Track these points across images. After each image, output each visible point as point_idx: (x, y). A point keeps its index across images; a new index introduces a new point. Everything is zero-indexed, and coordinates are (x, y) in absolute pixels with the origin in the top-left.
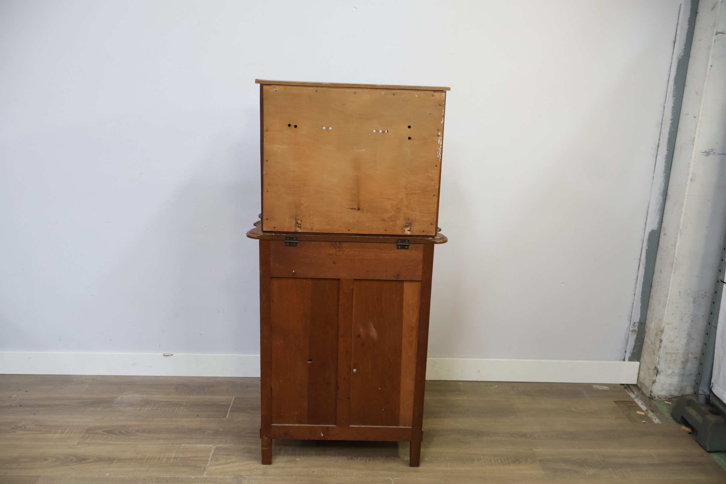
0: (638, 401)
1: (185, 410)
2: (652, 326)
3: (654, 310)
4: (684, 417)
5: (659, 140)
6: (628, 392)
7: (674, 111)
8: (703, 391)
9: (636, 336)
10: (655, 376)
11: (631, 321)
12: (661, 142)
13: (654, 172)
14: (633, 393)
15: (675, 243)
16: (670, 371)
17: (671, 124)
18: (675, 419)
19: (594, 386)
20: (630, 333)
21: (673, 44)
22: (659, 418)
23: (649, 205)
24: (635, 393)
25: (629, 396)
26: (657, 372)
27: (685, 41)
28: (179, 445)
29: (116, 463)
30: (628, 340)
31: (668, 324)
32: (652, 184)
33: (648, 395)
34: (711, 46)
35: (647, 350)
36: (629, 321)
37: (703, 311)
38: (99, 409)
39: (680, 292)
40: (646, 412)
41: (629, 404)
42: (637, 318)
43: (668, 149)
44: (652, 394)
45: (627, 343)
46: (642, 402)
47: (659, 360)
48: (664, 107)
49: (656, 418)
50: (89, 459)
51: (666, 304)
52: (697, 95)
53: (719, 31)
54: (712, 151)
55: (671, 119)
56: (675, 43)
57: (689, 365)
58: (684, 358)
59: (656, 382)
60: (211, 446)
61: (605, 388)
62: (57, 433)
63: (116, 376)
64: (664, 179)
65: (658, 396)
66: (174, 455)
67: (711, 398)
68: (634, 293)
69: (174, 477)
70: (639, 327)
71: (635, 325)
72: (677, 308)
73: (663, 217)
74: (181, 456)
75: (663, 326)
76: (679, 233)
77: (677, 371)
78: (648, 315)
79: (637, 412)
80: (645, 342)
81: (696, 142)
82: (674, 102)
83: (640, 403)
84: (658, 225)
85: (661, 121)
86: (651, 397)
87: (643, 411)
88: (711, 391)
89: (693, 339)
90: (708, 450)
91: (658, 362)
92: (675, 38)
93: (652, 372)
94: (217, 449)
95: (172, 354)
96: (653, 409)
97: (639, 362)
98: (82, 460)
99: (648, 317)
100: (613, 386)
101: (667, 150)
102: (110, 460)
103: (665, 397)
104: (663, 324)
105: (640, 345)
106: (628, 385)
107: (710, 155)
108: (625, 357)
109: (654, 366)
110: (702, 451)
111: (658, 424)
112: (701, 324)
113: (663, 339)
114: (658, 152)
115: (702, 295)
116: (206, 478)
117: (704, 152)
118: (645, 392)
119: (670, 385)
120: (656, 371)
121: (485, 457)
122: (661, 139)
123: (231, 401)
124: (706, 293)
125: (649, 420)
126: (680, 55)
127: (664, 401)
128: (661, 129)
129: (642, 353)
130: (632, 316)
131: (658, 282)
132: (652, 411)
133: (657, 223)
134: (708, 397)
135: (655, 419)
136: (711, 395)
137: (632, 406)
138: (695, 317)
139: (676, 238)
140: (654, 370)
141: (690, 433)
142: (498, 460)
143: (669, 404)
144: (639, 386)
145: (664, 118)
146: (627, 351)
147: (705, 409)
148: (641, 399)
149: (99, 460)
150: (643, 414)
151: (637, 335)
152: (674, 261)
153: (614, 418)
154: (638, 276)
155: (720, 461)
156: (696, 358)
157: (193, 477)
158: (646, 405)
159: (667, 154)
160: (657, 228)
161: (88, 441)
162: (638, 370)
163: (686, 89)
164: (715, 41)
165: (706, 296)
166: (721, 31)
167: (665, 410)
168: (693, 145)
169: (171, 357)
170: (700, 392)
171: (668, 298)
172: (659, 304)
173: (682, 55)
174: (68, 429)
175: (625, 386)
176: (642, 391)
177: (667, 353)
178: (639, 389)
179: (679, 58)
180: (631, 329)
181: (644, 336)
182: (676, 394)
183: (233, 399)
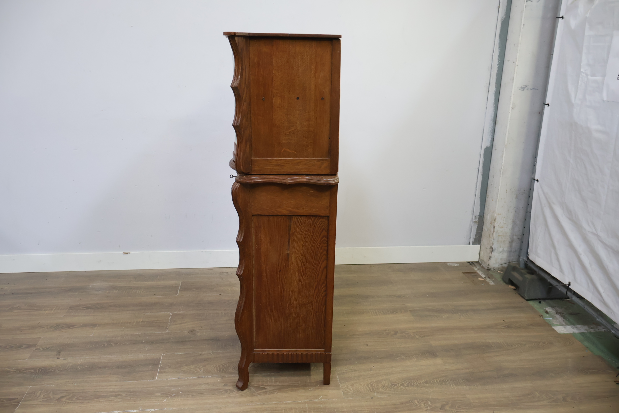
0: (479, 272)
1: (145, 291)
2: (488, 218)
3: (489, 205)
4: (511, 279)
6: (472, 267)
7: (500, 59)
8: (522, 259)
9: (477, 226)
10: (491, 253)
11: (473, 215)
12: (491, 81)
13: (487, 104)
14: (476, 267)
15: (503, 155)
16: (501, 249)
17: (498, 68)
18: (505, 282)
19: (448, 264)
20: (473, 224)
21: (498, 9)
22: (493, 281)
23: (484, 128)
24: (477, 267)
25: (474, 270)
26: (492, 250)
27: (506, 7)
28: (144, 314)
29: (98, 327)
30: (471, 229)
31: (498, 214)
32: (486, 112)
33: (486, 268)
34: (523, 11)
35: (485, 236)
36: (472, 215)
37: (523, 204)
38: (77, 293)
39: (506, 191)
40: (485, 279)
41: (473, 274)
42: (477, 212)
44: (489, 267)
45: (471, 231)
46: (482, 273)
47: (493, 241)
48: (493, 55)
49: (491, 281)
50: (75, 326)
51: (497, 200)
52: (515, 46)
54: (526, 87)
55: (498, 65)
56: (499, 8)
57: (514, 244)
58: (510, 239)
59: (491, 258)
60: (168, 313)
61: (456, 265)
62: (46, 310)
63: (85, 271)
64: (494, 109)
65: (493, 268)
66: (141, 320)
67: (528, 263)
68: (475, 194)
69: (144, 334)
70: (479, 219)
71: (476, 217)
72: (505, 202)
73: (494, 137)
74: (147, 320)
75: (495, 216)
76: (505, 148)
77: (506, 249)
78: (485, 210)
79: (478, 278)
80: (483, 229)
81: (514, 81)
82: (499, 52)
83: (480, 273)
84: (491, 143)
85: (491, 66)
86: (488, 269)
87: (483, 278)
88: (528, 258)
89: (517, 225)
90: (527, 298)
91: (493, 243)
92: (499, 5)
93: (489, 251)
94: (173, 315)
95: (129, 252)
96: (489, 276)
97: (480, 245)
98: (71, 326)
99: (485, 212)
100: (462, 264)
101: (496, 87)
102: (93, 325)
103: (498, 268)
104: (496, 214)
105: (480, 232)
106: (472, 262)
107: (525, 90)
108: (470, 242)
109: (490, 246)
110: (521, 300)
111: (493, 285)
112: (522, 213)
113: (496, 226)
114: (489, 89)
115: (522, 192)
116: (169, 333)
117: (520, 87)
118: (484, 266)
119: (501, 259)
120: (491, 249)
121: (372, 311)
122: (491, 79)
123: (180, 284)
124: (524, 191)
125: (487, 283)
126: (503, 17)
128: (491, 72)
129: (482, 238)
130: (474, 211)
131: (492, 184)
132: (489, 278)
133: (490, 141)
134: (526, 263)
135: (491, 283)
136: (528, 261)
137: (476, 275)
138: (517, 208)
139: (503, 151)
140: (490, 248)
141: (514, 290)
142: (381, 312)
143: (501, 273)
144: (480, 262)
145: (493, 64)
146: (471, 237)
147: (524, 271)
148: (482, 271)
149: (84, 325)
150: (483, 279)
151: (478, 225)
152: (502, 168)
153: (462, 283)
154: (477, 181)
155: (534, 305)
156: (518, 239)
157: (159, 333)
158: (485, 274)
159: (495, 90)
160: (490, 145)
161: (72, 314)
162: (479, 251)
163: (508, 42)
164: (526, 7)
165: (524, 193)
167: (498, 277)
168: (513, 82)
169: (129, 255)
170: (521, 260)
171: (499, 195)
172: (492, 200)
173: (504, 17)
174: (55, 308)
175: (470, 263)
176: (482, 265)
177: (498, 236)
178: (480, 265)
179: (502, 20)
180: (474, 221)
181: (483, 226)
182: (506, 266)
183: (181, 283)
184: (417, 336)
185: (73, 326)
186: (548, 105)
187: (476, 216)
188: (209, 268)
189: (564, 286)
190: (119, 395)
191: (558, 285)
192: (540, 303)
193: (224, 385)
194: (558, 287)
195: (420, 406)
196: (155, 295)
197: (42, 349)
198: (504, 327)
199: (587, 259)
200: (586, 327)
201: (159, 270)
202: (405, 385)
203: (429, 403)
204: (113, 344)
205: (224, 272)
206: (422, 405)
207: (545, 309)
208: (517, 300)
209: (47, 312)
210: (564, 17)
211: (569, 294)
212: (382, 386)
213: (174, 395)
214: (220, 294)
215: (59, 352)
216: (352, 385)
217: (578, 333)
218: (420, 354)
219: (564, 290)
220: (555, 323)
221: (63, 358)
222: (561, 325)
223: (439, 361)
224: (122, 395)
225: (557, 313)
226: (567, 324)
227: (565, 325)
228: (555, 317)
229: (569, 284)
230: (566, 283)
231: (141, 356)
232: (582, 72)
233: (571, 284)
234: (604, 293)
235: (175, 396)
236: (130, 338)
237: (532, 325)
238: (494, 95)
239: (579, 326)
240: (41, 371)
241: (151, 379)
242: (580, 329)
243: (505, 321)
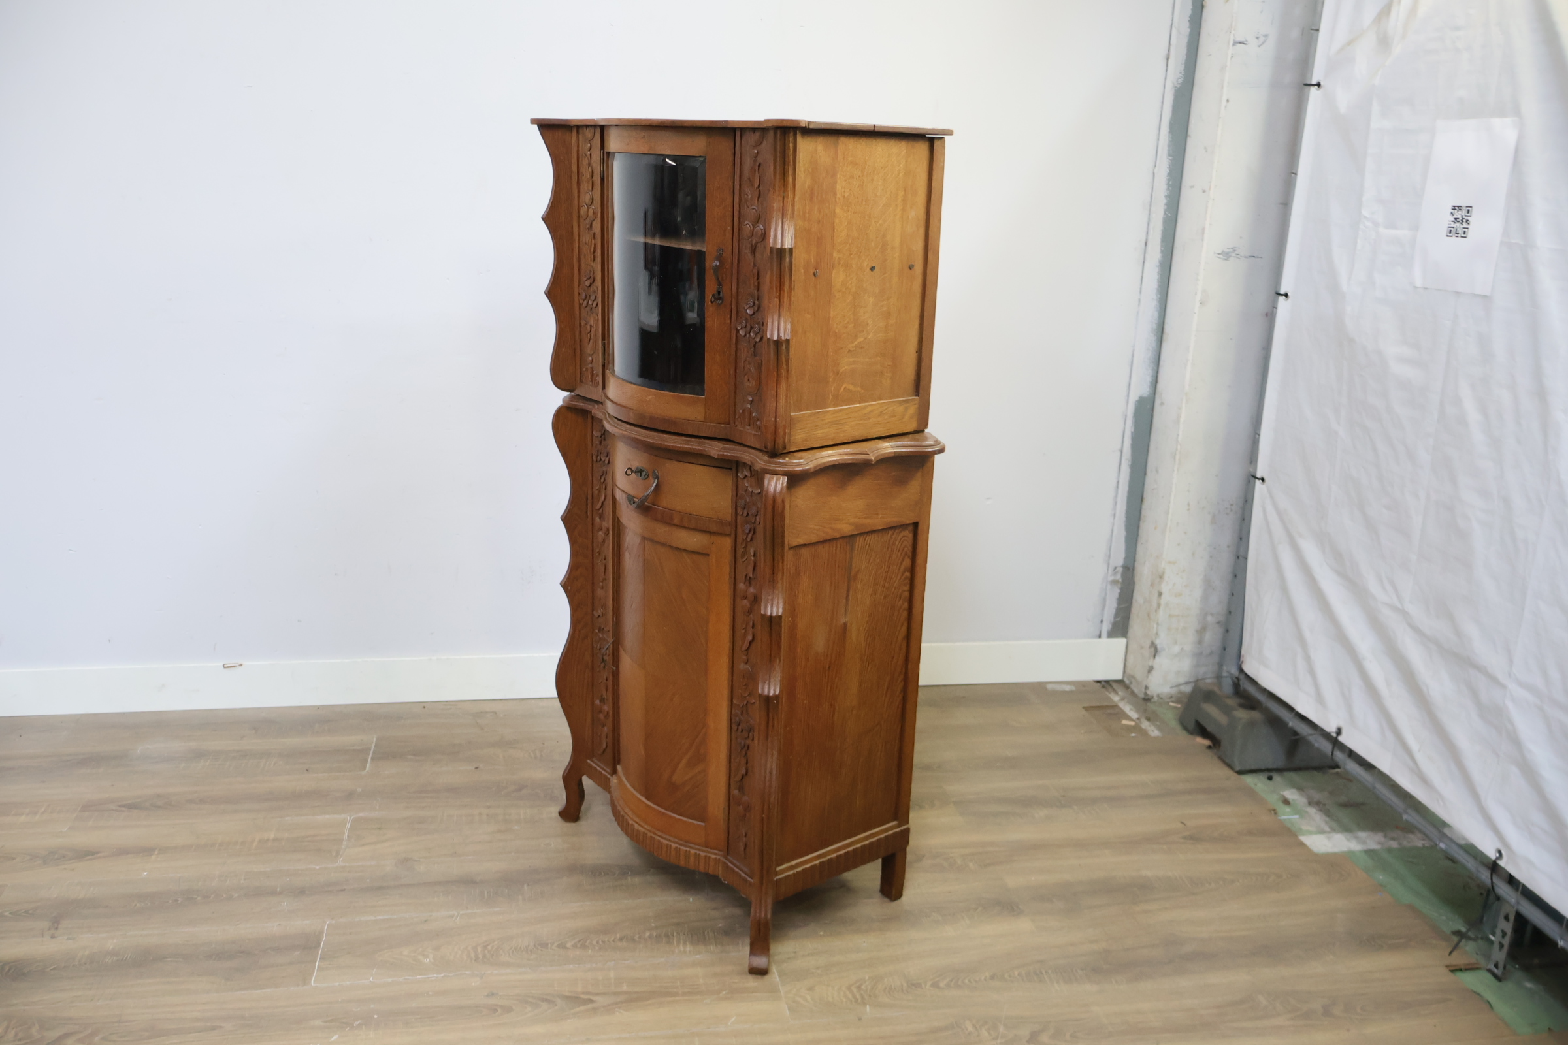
0: (1125, 705)
1: (281, 763)
2: (1144, 571)
3: (1147, 541)
4: (1202, 722)
5: (1147, 233)
6: (1107, 693)
7: (1171, 182)
8: (1228, 672)
9: (1118, 591)
10: (1152, 658)
11: (1109, 564)
12: (1150, 237)
13: (1140, 292)
14: (1117, 693)
15: (1179, 417)
16: (1176, 649)
17: (1166, 204)
18: (1186, 728)
19: (1049, 687)
20: (1109, 586)
21: (1165, 61)
22: (1159, 728)
23: (1133, 351)
24: (1120, 693)
25: (1110, 699)
26: (1155, 651)
27: (1185, 56)
28: (279, 819)
29: (158, 854)
30: (1104, 600)
31: (1170, 562)
32: (1138, 313)
33: (1142, 695)
34: (1226, 66)
35: (1137, 616)
36: (1107, 565)
37: (1227, 539)
38: (101, 770)
39: (1189, 504)
40: (1138, 721)
41: (1109, 711)
42: (1119, 559)
43: (1163, 249)
44: (1148, 692)
45: (1105, 604)
46: (1131, 707)
47: (1157, 630)
48: (1154, 174)
49: (1153, 728)
50: (99, 852)
51: (1166, 528)
52: (1206, 151)
53: (1238, 39)
54: (1235, 251)
55: (1166, 196)
56: (1167, 59)
57: (1208, 636)
58: (1199, 623)
59: (1154, 670)
60: (343, 816)
61: (1067, 688)
62: (21, 815)
63: (124, 713)
64: (1158, 306)
65: (1158, 696)
66: (272, 836)
67: (1241, 683)
69: (280, 870)
70: (1123, 575)
71: (1116, 571)
72: (1185, 533)
73: (1158, 372)
74: (286, 835)
75: (1163, 566)
76: (1184, 398)
77: (1188, 647)
78: (1137, 553)
79: (1121, 721)
80: (1134, 601)
81: (1206, 236)
82: (1169, 165)
83: (1127, 708)
84: (1150, 388)
85: (1149, 198)
86: (1147, 698)
87: (1132, 720)
88: (1241, 671)
89: (1213, 589)
90: (1238, 768)
91: (1157, 634)
92: (1169, 51)
93: (1147, 652)
94: (356, 821)
95: (240, 663)
96: (1148, 716)
97: (1126, 637)
98: (86, 854)
99: (1137, 557)
100: (1082, 686)
101: (1162, 252)
102: (146, 851)
103: (1170, 696)
104: (1163, 563)
105: (1126, 607)
106: (1107, 682)
107: (1231, 259)
108: (1100, 632)
109: (1150, 641)
110: (1225, 771)
111: (1156, 738)
112: (1225, 561)
113: (1163, 591)
114: (1146, 255)
115: (1226, 508)
116: (343, 867)
117: (1220, 252)
118: (1136, 690)
119: (1178, 672)
120: (1153, 649)
122: (1151, 232)
123: (371, 744)
124: (1232, 505)
125: (1143, 733)
126: (1177, 81)
127: (1168, 703)
128: (1149, 214)
129: (1130, 622)
130: (1112, 555)
131: (1153, 489)
132: (1148, 719)
133: (1149, 384)
134: (1236, 681)
135: (1153, 731)
136: (1242, 677)
137: (1115, 713)
138: (1215, 548)
139: (1180, 408)
140: (1150, 647)
141: (1209, 747)
143: (1176, 708)
144: (1127, 682)
145: (1154, 194)
146: (1104, 620)
147: (1232, 702)
148: (1129, 703)
149: (122, 852)
150: (1132, 723)
151: (1121, 589)
152: (1177, 449)
153: (1082, 732)
154: (1118, 482)
155: (1256, 785)
156: (1218, 623)
157: (318, 867)
158: (1137, 711)
159: (1160, 259)
160: (1148, 394)
161: (90, 823)
162: (1124, 653)
163: (1190, 142)
164: (1232, 57)
165: (1232, 510)
166: (1242, 40)
167: (1170, 718)
168: (1203, 240)
169: (239, 669)
170: (1225, 674)
171: (1170, 516)
172: (1156, 528)
173: (1180, 81)
174: (44, 808)
175: (1103, 683)
176: (1131, 689)
177: (1170, 616)
178: (1127, 687)
179: (1176, 87)
180: (1111, 578)
181: (1133, 592)
182: (1188, 689)
183: (375, 739)
184: (971, 865)
185: (93, 853)
186: (1286, 295)
187: (1115, 568)
188: (447, 701)
189: (1326, 735)
190: (213, 1028)
191: (1311, 735)
192: (1270, 778)
193: (488, 996)
194: (1311, 738)
195: (978, 1036)
196: (307, 770)
197: (10, 914)
198: (1185, 838)
199: (1379, 670)
200: (1379, 837)
201: (318, 707)
202: (942, 985)
203: (1001, 1029)
204: (199, 898)
205: (486, 712)
206: (984, 1033)
207: (1282, 793)
208: (1218, 773)
209: (23, 818)
210: (1322, 84)
211: (1339, 756)
212: (886, 988)
213: (360, 1024)
214: (476, 766)
215: (56, 922)
216: (811, 989)
217: (1360, 852)
218: (977, 909)
219: (1326, 747)
220: (1305, 827)
221: (66, 937)
222: (1322, 832)
223: (1024, 925)
224: (221, 1027)
225: (1310, 804)
226: (1333, 830)
227: (1329, 833)
228: (1307, 812)
229: (1339, 732)
230: (1331, 728)
231: (274, 927)
232: (1365, 217)
233: (1344, 732)
234: (1419, 751)
235: (359, 1026)
236: (242, 882)
237: (1250, 833)
238: (1157, 270)
239: (1363, 835)
240: (9, 970)
241: (298, 986)
242: (1364, 843)
243: (1185, 824)
